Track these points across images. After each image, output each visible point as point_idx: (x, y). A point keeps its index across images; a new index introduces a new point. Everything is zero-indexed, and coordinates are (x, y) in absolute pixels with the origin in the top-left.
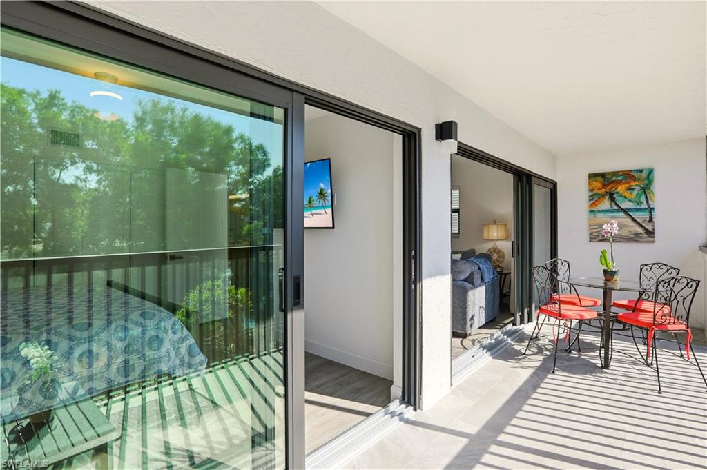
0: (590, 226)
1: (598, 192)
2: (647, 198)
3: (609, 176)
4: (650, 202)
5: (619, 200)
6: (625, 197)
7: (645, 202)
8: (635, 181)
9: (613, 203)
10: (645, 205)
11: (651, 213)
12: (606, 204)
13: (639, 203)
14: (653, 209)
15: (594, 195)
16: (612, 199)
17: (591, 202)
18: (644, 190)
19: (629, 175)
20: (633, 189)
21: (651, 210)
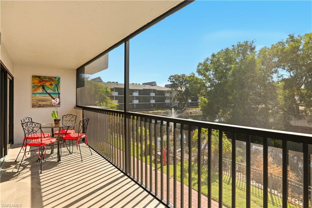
0: (32, 100)
1: (37, 84)
2: (57, 89)
3: (42, 78)
4: (59, 91)
5: (46, 89)
6: (49, 88)
7: (57, 91)
8: (53, 81)
9: (44, 90)
10: (57, 92)
11: (59, 95)
12: (41, 90)
13: (55, 91)
14: (60, 93)
15: (35, 86)
16: (43, 88)
17: (33, 89)
18: (57, 86)
19: (51, 79)
20: (53, 85)
21: (59, 94)
